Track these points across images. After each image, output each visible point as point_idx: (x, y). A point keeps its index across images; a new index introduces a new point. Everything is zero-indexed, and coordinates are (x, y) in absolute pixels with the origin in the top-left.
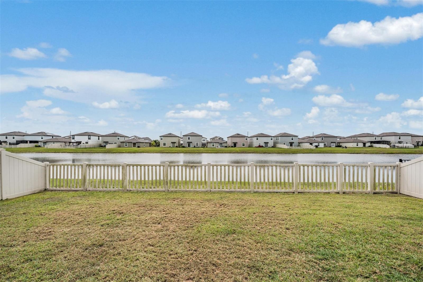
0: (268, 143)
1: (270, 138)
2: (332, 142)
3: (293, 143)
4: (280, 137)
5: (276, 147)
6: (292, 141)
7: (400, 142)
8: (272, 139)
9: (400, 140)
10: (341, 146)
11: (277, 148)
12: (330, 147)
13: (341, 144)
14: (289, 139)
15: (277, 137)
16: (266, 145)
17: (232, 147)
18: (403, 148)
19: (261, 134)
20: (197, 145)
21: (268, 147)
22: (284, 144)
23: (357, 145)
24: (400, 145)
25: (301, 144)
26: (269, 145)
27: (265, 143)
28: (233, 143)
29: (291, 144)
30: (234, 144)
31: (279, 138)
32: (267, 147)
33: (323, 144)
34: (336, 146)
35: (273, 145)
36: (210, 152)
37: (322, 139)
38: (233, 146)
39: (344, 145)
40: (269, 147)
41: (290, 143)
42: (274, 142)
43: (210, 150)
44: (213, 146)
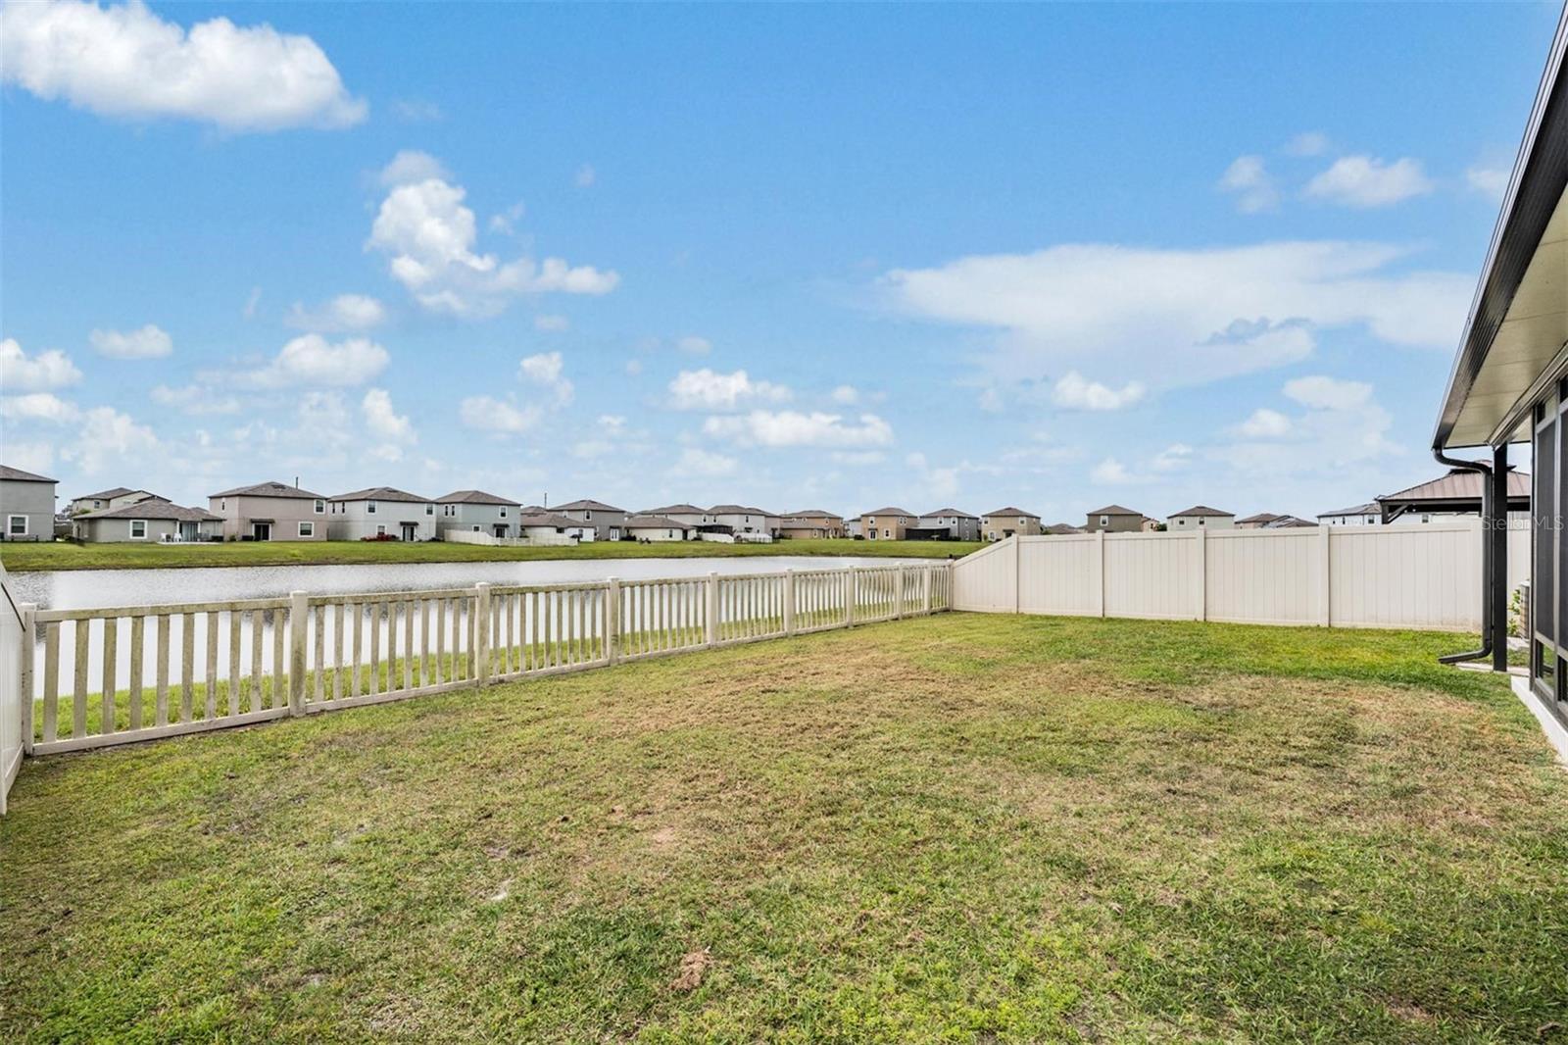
0: (416, 524)
1: (425, 507)
2: (611, 527)
3: (507, 526)
4: (461, 506)
5: (446, 540)
6: (501, 521)
7: (748, 530)
8: (430, 512)
9: (748, 525)
10: (633, 539)
11: (452, 543)
12: (608, 540)
13: (634, 533)
14: (493, 515)
15: (450, 507)
16: (408, 532)
17: (246, 539)
18: (755, 543)
19: (385, 489)
20: (18, 528)
21: (415, 539)
22: (477, 529)
23: (671, 536)
24: (750, 536)
25: (528, 532)
26: (421, 533)
27: (402, 524)
28: (252, 521)
29: (500, 530)
30: (258, 528)
31: (459, 509)
32: (412, 539)
33: (592, 531)
34: (622, 539)
35: (434, 535)
36: (138, 561)
37: (588, 517)
38: (253, 534)
39: (641, 534)
40: (420, 541)
41: (495, 525)
42: (437, 523)
43: (139, 556)
44: (138, 533)
